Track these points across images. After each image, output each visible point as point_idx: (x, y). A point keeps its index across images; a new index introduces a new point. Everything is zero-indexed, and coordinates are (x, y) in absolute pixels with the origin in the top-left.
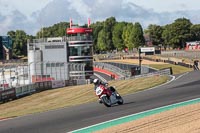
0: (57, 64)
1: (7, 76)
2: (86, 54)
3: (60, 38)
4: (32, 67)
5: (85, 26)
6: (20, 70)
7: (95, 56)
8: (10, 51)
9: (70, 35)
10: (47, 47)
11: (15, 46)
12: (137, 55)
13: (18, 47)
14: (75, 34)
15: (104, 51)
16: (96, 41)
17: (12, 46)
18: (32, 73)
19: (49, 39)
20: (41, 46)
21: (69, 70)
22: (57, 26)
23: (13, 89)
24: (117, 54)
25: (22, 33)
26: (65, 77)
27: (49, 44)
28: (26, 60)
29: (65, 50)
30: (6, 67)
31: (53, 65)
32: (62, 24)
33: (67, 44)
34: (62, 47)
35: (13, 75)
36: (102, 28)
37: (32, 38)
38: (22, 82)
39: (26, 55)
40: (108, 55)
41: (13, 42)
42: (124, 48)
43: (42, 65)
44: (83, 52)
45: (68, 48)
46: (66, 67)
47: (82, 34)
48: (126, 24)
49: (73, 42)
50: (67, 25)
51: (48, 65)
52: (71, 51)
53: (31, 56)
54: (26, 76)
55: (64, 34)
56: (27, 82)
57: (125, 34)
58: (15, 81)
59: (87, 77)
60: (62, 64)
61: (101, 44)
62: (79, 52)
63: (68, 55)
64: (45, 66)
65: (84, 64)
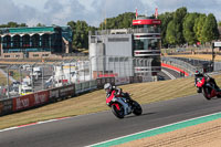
0: (121, 59)
1: (67, 71)
2: (153, 48)
3: (125, 30)
4: (93, 61)
5: (153, 17)
6: (81, 65)
7: (163, 50)
8: (70, 43)
9: (136, 26)
10: (110, 40)
11: (75, 37)
12: (210, 50)
13: (79, 40)
14: (141, 26)
15: (173, 45)
16: (165, 34)
17: (72, 38)
18: (93, 68)
19: (112, 31)
20: (104, 38)
21: (134, 65)
22: (122, 17)
23: (73, 85)
24: (187, 48)
25: (84, 24)
26: (129, 73)
27: (112, 36)
28: (87, 54)
29: (130, 43)
30: (66, 61)
31: (116, 59)
32: (127, 14)
33: (133, 36)
34: (127, 40)
35: (73, 70)
36: (172, 19)
37: (94, 29)
38: (82, 78)
39: (87, 48)
40: (177, 49)
41: (74, 33)
42: (196, 41)
43: (104, 59)
44: (149, 46)
45: (134, 41)
46: (131, 62)
47: (149, 25)
48: (198, 15)
49: (139, 35)
50: (133, 15)
51: (111, 59)
52: (137, 45)
53: (93, 49)
54: (86, 71)
55: (129, 25)
56: (88, 78)
57: (198, 26)
58: (75, 76)
59: (154, 74)
60: (127, 59)
61: (170, 38)
62: (146, 46)
63: (134, 49)
64: (107, 61)
65: (151, 60)
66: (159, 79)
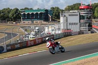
0: (75, 24)
1: (50, 29)
2: (89, 19)
3: (76, 11)
4: (62, 25)
5: (89, 5)
6: (56, 26)
7: (93, 20)
8: (52, 17)
9: (81, 9)
10: (69, 15)
11: (54, 14)
13: (56, 15)
14: (83, 9)
16: (94, 12)
18: (62, 28)
19: (71, 11)
20: (67, 15)
22: (75, 5)
23: (53, 35)
25: (58, 8)
26: (78, 30)
28: (59, 22)
29: (78, 16)
30: (50, 25)
31: (72, 24)
32: (77, 4)
33: (80, 14)
34: (77, 15)
35: (53, 28)
36: (97, 6)
37: (62, 11)
38: (57, 32)
39: (59, 19)
41: (53, 12)
43: (67, 24)
44: (87, 18)
46: (79, 25)
47: (87, 9)
49: (83, 13)
50: (80, 4)
51: (70, 24)
52: (81, 17)
53: (62, 19)
54: (59, 29)
55: (78, 9)
56: (60, 32)
58: (54, 32)
59: (89, 30)
60: (77, 24)
61: (96, 14)
62: (85, 18)
63: (80, 19)
64: (68, 24)
65: (88, 24)
66: (91, 33)
